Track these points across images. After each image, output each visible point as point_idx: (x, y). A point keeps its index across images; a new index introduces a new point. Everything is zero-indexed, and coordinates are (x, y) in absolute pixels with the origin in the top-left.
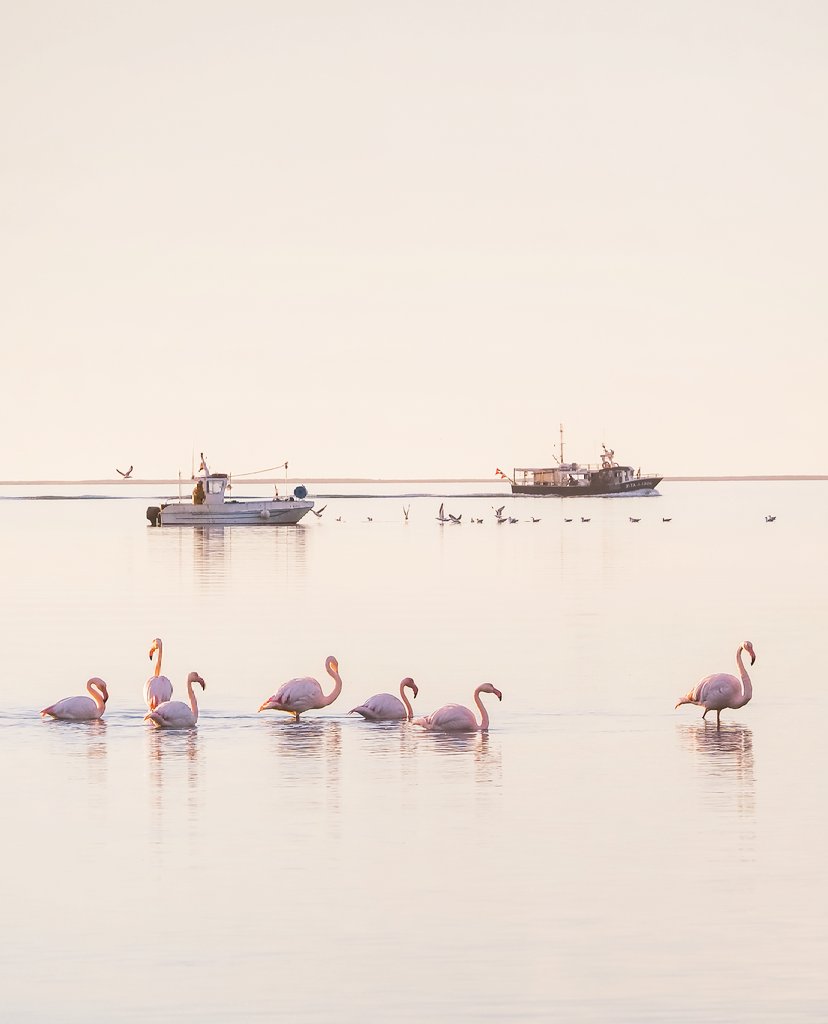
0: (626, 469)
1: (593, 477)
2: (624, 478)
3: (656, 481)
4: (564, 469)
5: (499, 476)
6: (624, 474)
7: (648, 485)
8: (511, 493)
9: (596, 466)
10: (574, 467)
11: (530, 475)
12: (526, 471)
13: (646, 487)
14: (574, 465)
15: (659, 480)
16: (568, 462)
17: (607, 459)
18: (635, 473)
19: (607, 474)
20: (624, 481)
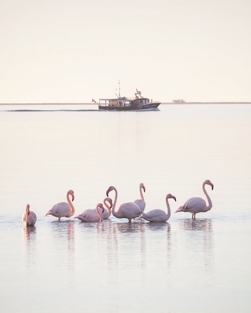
0: (145, 99)
1: (132, 102)
2: (144, 103)
3: (158, 104)
4: (120, 99)
5: (94, 102)
6: (144, 101)
7: (154, 106)
8: (98, 109)
9: (133, 98)
10: (124, 99)
11: (108, 102)
12: (106, 100)
13: (153, 107)
14: (124, 97)
15: (159, 104)
16: (122, 96)
17: (138, 95)
18: (150, 101)
19: (137, 101)
20: (144, 104)
